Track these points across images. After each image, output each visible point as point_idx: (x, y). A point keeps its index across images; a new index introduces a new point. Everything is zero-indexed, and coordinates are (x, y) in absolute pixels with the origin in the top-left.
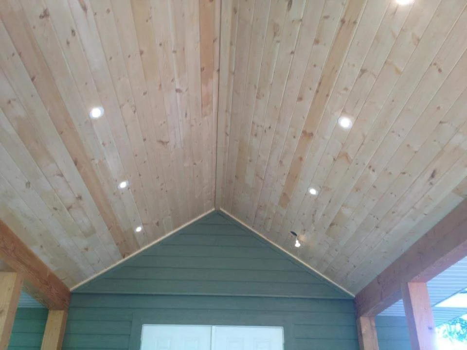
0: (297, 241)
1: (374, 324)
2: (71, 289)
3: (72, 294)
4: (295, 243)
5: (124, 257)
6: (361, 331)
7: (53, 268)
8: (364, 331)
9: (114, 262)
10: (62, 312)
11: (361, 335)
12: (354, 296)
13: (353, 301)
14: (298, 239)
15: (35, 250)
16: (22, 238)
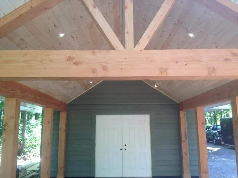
0: (156, 85)
1: (185, 114)
2: (67, 103)
3: (67, 105)
4: (155, 86)
5: (86, 90)
6: (180, 116)
7: (61, 100)
8: (181, 116)
9: (83, 93)
10: (65, 112)
11: (180, 118)
12: (178, 103)
13: (178, 105)
14: (156, 84)
15: (55, 97)
16: (51, 95)
